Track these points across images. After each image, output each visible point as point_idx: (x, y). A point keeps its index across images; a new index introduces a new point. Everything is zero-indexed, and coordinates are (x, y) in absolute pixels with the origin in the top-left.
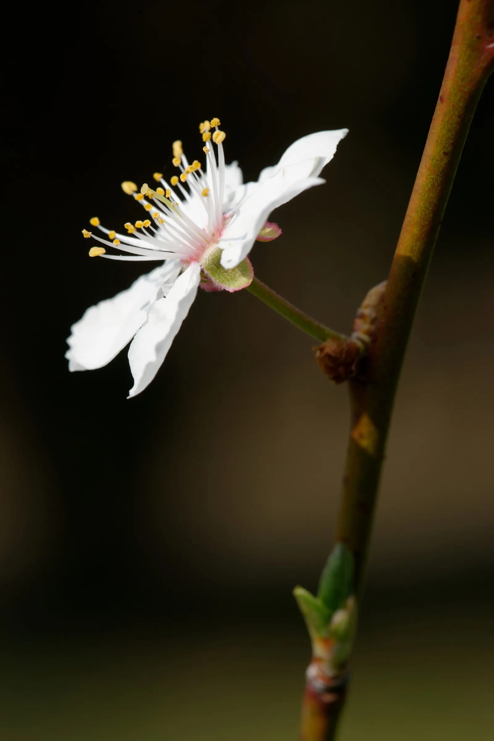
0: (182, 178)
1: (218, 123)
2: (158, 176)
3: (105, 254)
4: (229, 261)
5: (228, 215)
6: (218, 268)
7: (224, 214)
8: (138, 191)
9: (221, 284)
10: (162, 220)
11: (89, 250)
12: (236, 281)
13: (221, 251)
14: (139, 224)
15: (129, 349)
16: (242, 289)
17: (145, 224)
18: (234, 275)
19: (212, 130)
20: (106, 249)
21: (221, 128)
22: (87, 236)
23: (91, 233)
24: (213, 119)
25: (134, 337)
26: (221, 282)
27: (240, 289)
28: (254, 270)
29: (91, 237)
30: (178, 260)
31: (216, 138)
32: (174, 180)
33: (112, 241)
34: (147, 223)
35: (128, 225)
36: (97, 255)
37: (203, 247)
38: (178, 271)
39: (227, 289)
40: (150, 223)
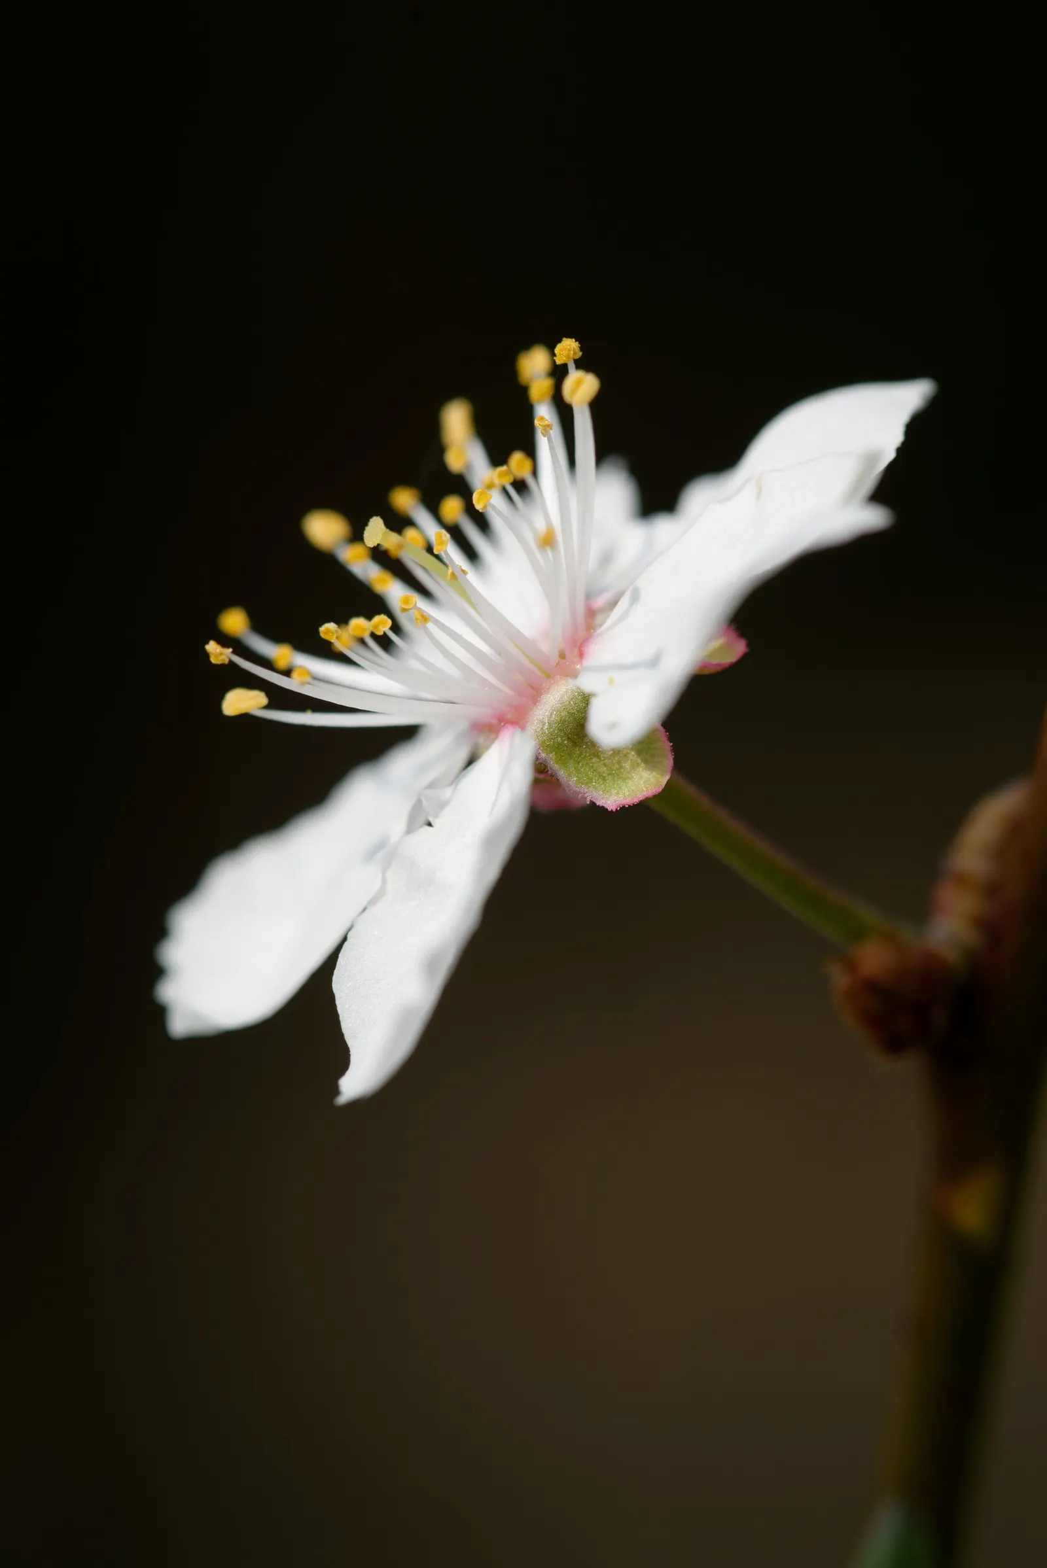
0: (479, 500)
1: (575, 353)
2: (404, 499)
3: (267, 707)
4: (613, 726)
5: (600, 602)
6: (575, 744)
7: (588, 596)
8: (356, 536)
9: (584, 789)
10: (423, 616)
11: (221, 697)
12: (624, 780)
13: (585, 700)
14: (358, 624)
15: (334, 969)
16: (641, 801)
17: (376, 627)
18: (619, 763)
19: (558, 373)
20: (268, 695)
21: (580, 364)
22: (223, 657)
23: (230, 650)
24: (560, 341)
25: (347, 934)
26: (582, 783)
27: (636, 801)
28: (675, 750)
29: (231, 662)
30: (464, 725)
31: (574, 391)
32: (452, 507)
33: (287, 673)
34: (381, 622)
35: (328, 630)
36: (243, 711)
37: (533, 688)
38: (463, 755)
39: (600, 803)
40: (389, 622)
